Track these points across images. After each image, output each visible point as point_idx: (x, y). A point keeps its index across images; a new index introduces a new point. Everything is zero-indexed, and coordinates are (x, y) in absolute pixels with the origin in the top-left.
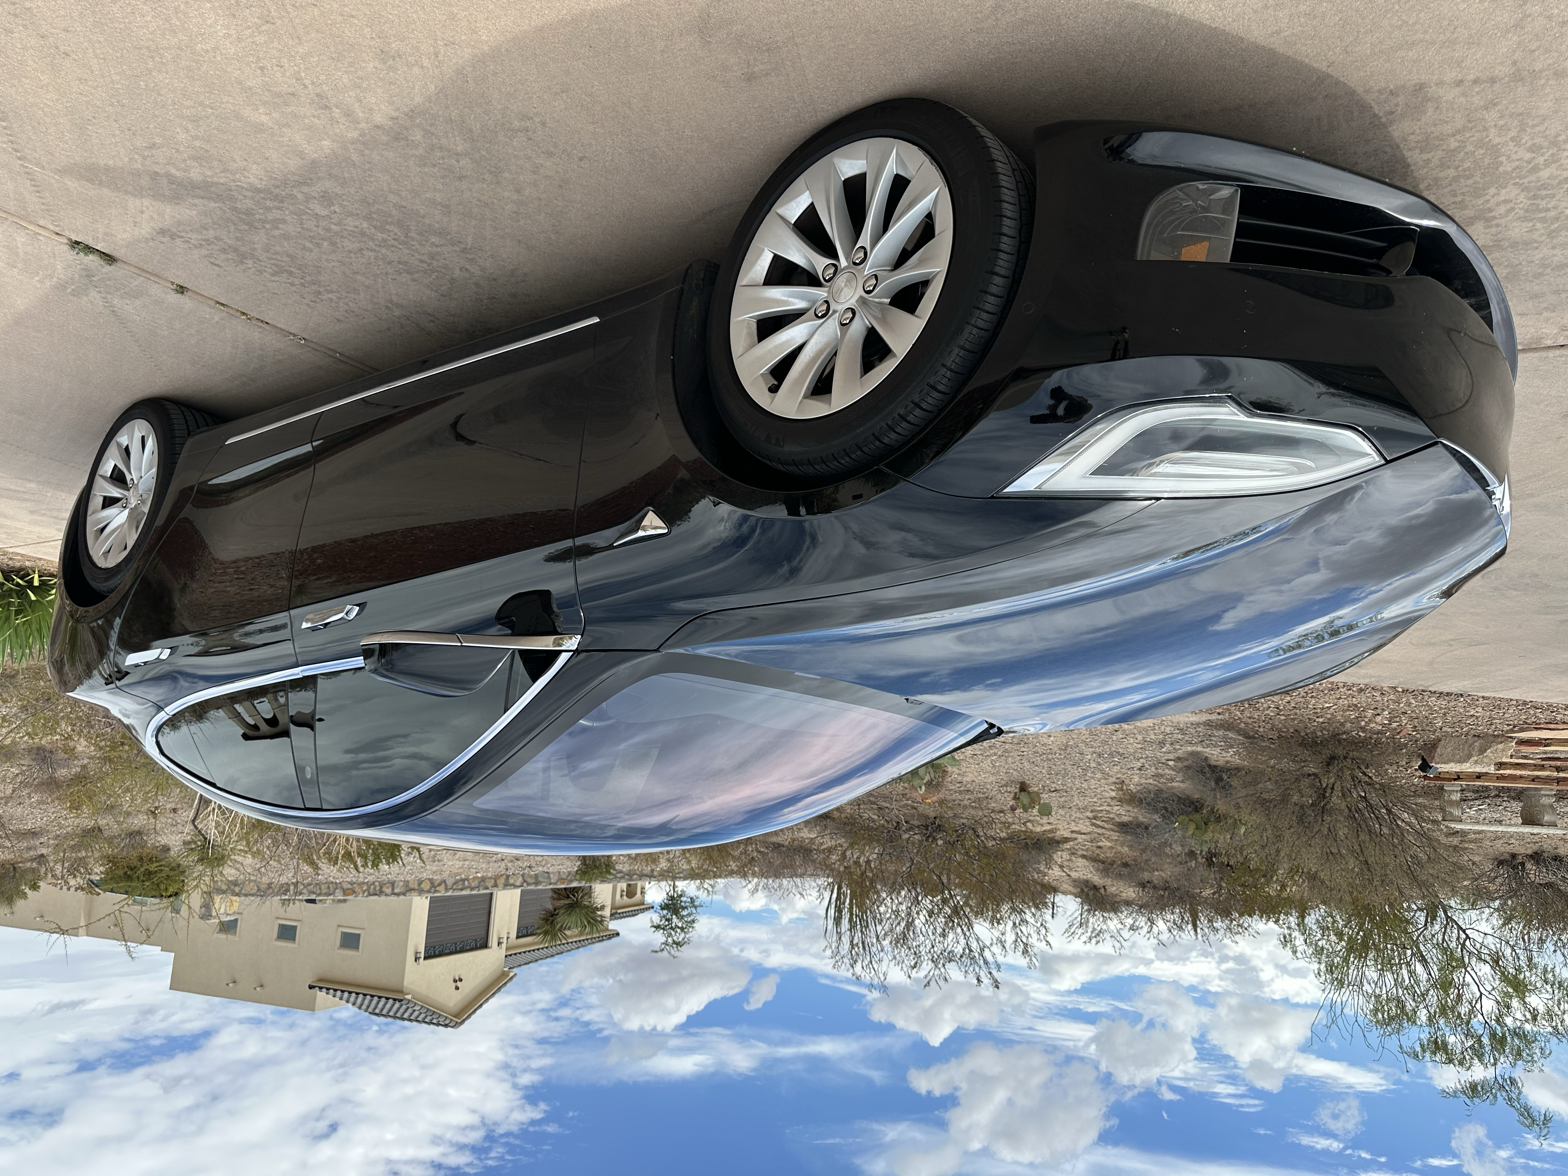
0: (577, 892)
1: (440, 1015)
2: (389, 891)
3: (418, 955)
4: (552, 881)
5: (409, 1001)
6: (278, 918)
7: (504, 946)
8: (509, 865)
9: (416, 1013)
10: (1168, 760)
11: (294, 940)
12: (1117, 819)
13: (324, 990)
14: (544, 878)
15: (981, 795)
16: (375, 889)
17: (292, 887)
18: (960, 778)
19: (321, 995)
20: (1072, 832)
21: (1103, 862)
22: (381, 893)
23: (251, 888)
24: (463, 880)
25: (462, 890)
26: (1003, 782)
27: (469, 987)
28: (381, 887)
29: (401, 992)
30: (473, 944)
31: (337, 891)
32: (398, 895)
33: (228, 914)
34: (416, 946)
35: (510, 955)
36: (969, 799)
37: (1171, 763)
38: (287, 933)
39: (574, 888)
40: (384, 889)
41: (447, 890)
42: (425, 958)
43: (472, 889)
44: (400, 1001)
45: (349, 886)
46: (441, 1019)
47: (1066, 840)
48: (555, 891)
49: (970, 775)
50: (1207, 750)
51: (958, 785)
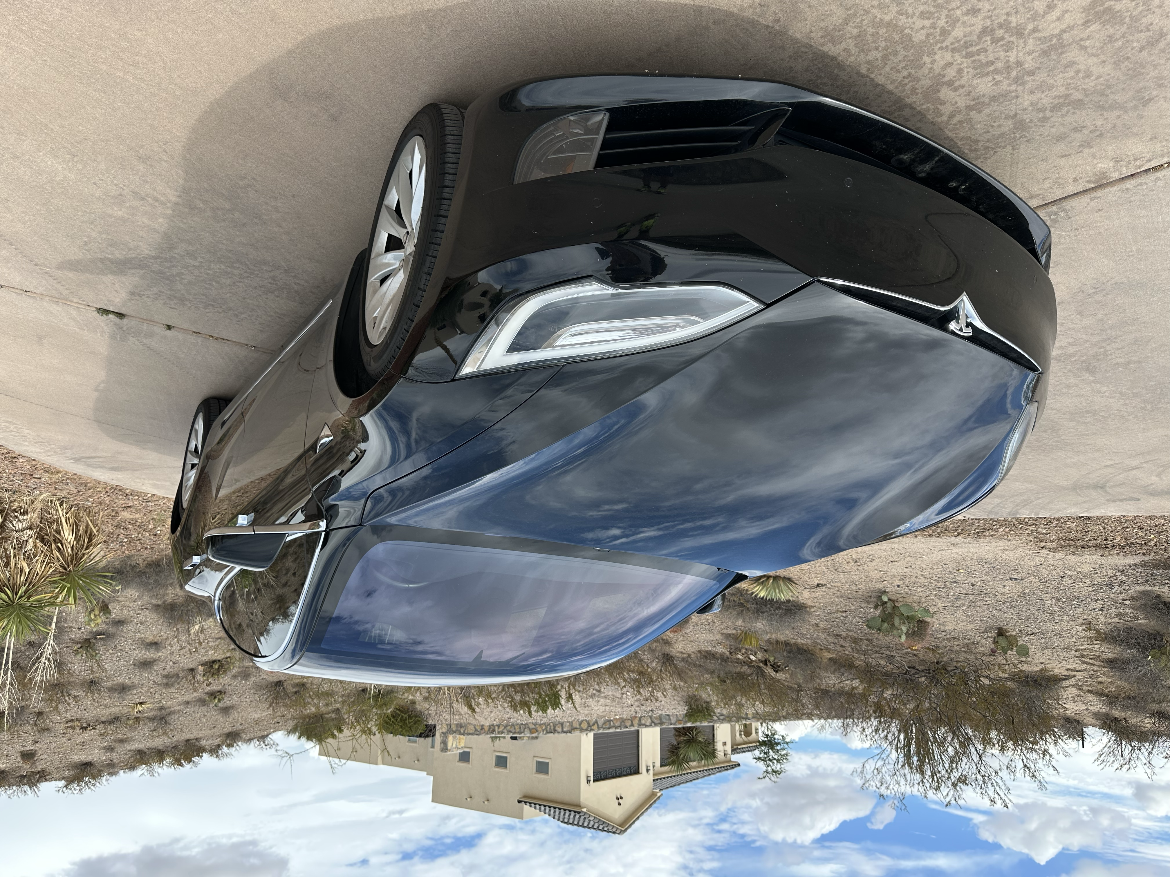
0: (692, 731)
1: (608, 824)
2: (560, 730)
3: (589, 779)
4: (672, 722)
5: (585, 813)
6: (495, 751)
7: (651, 772)
8: (637, 709)
9: (592, 823)
10: (1124, 600)
11: (506, 767)
12: (1104, 657)
13: (528, 804)
14: (666, 719)
15: (967, 641)
16: (550, 728)
17: (496, 728)
18: (942, 628)
19: (527, 807)
20: (1067, 670)
21: (1108, 696)
22: (554, 731)
23: (471, 729)
24: (610, 721)
25: (609, 728)
26: (983, 629)
27: (629, 803)
28: (555, 727)
29: (579, 806)
30: (628, 770)
31: (526, 730)
32: (566, 732)
33: (458, 748)
34: (587, 772)
35: (657, 780)
36: (958, 645)
37: (1127, 602)
38: (501, 762)
39: (690, 727)
40: (557, 728)
41: (599, 728)
42: (594, 781)
43: (616, 728)
44: (579, 813)
45: (533, 727)
46: (610, 828)
47: (1067, 678)
48: (676, 729)
49: (950, 624)
50: (1157, 588)
51: (943, 633)
